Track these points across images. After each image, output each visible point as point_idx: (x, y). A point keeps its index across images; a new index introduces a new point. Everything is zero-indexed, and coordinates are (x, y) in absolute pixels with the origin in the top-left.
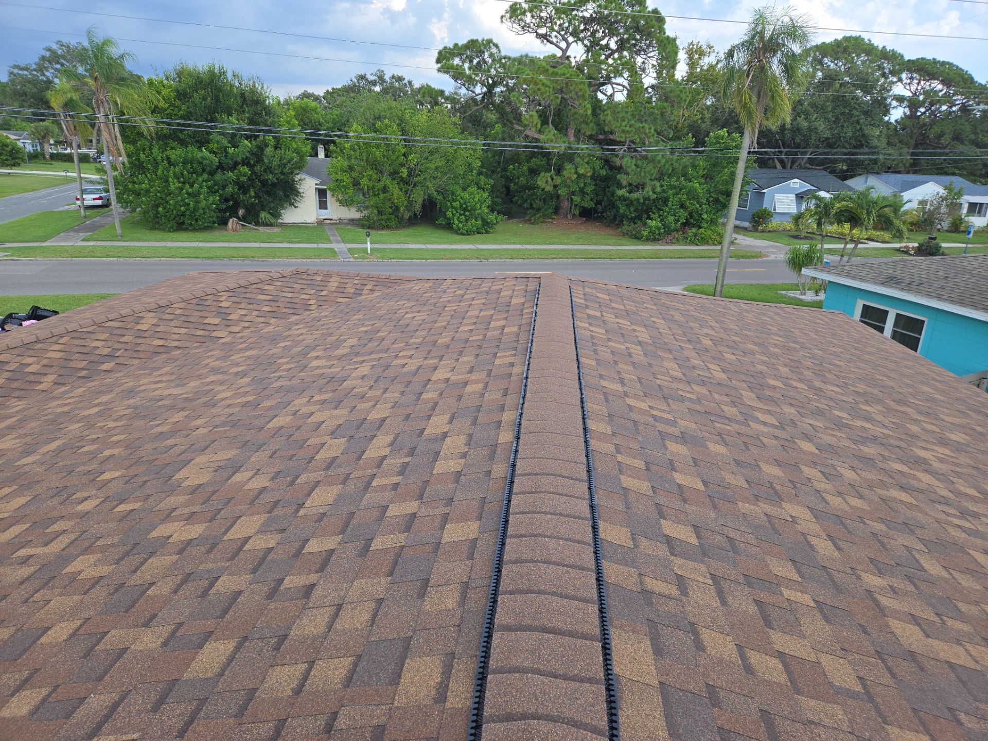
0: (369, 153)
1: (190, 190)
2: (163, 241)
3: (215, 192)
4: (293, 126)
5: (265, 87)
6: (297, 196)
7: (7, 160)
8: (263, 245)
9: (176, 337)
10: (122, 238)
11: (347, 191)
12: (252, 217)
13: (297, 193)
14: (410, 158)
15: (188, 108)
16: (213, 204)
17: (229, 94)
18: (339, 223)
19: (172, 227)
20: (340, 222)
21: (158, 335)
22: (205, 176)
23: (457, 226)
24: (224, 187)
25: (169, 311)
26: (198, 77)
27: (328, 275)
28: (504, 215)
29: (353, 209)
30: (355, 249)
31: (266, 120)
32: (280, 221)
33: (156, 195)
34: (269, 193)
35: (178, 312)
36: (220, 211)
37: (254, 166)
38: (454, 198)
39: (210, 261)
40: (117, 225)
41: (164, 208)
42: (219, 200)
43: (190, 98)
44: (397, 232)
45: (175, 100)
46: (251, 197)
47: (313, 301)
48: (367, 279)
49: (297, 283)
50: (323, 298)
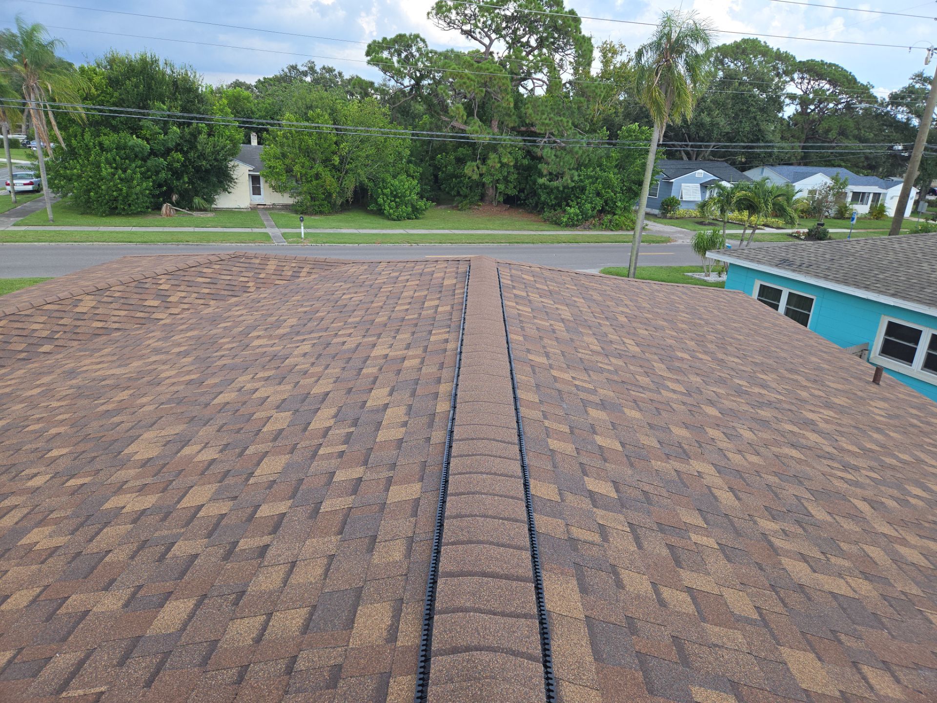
0: (301, 141)
1: (123, 175)
2: (95, 225)
3: (148, 178)
4: (227, 114)
5: (198, 76)
6: (231, 182)
8: (197, 230)
9: (116, 319)
10: (54, 222)
11: (281, 177)
12: (186, 203)
13: (231, 179)
14: (342, 146)
15: (120, 95)
16: (146, 189)
17: (162, 82)
18: (273, 209)
19: (104, 212)
20: (274, 207)
21: (98, 317)
22: (138, 162)
23: (388, 212)
24: (157, 173)
25: (107, 293)
26: (130, 65)
27: (266, 258)
28: (433, 202)
29: (286, 196)
30: (289, 233)
31: (199, 108)
32: (214, 206)
33: (88, 180)
34: (202, 179)
35: (117, 294)
36: (154, 196)
37: (187, 152)
38: (385, 185)
39: (144, 246)
40: (49, 211)
41: (96, 193)
42: (153, 186)
43: (123, 85)
44: (330, 217)
45: (106, 88)
46: (184, 183)
47: (251, 284)
48: (304, 262)
49: (235, 266)
50: (261, 281)
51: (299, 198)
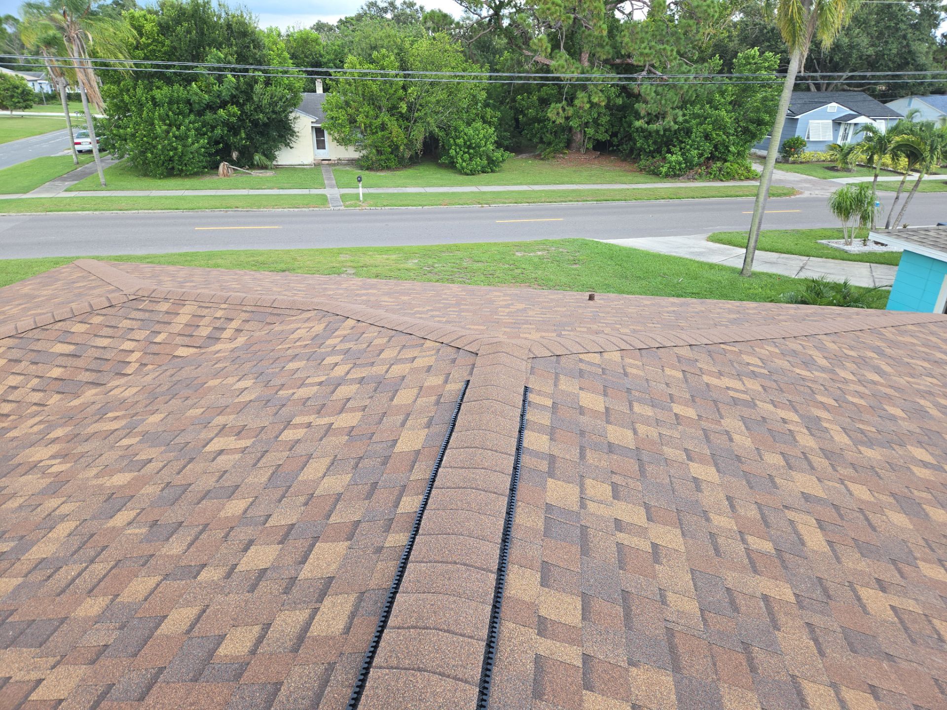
0: (365, 87)
2: (148, 190)
3: (204, 134)
4: (285, 59)
5: (253, 18)
6: (292, 136)
7: (19, 102)
8: (251, 192)
10: (106, 186)
11: (343, 129)
12: (246, 161)
13: (293, 133)
14: (410, 91)
15: (172, 43)
16: (202, 147)
17: (215, 26)
18: (338, 164)
19: (162, 174)
20: (339, 162)
22: (192, 117)
23: (461, 165)
24: (213, 128)
26: (181, 8)
28: (511, 152)
29: (351, 149)
30: (347, 194)
31: (255, 54)
32: (274, 163)
33: (142, 140)
34: (262, 134)
36: (210, 155)
37: (244, 104)
38: (458, 134)
39: (191, 213)
40: (100, 173)
41: (152, 153)
42: (208, 143)
43: (174, 31)
44: (398, 173)
45: (158, 35)
46: (242, 139)
47: (136, 355)
48: (239, 307)
49: (126, 318)
50: (155, 349)
51: (364, 152)
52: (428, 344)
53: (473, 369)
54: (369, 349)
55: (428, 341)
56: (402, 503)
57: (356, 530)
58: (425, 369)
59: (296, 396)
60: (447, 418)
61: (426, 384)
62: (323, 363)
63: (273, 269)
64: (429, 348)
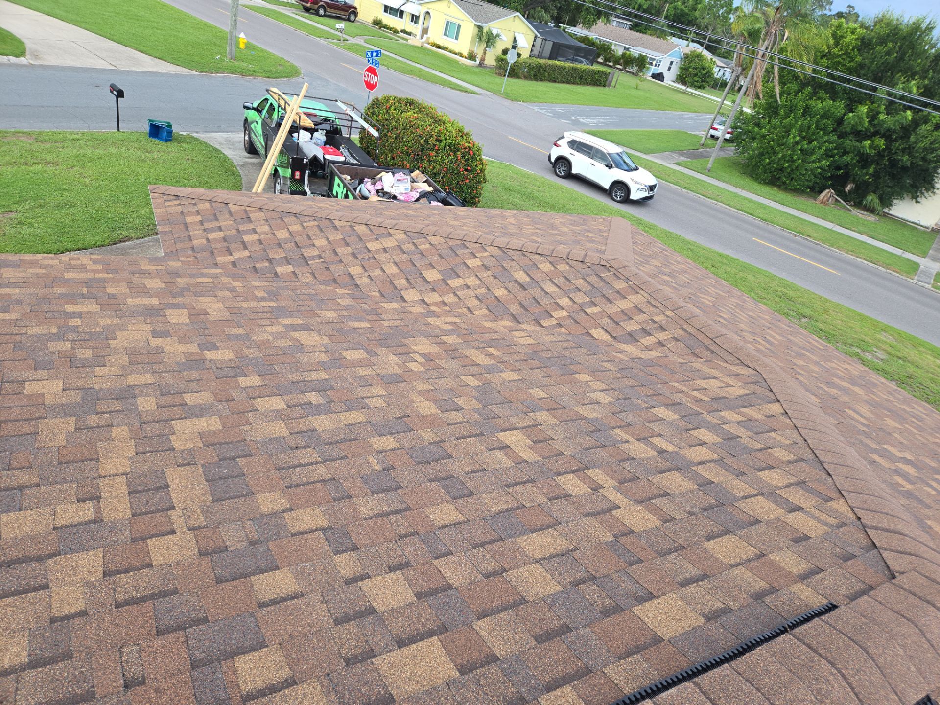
1: (806, 147)
2: (742, 188)
3: (833, 156)
6: (928, 190)
8: (836, 228)
9: (377, 273)
10: (709, 172)
12: (856, 197)
13: (930, 188)
15: (863, 60)
16: (820, 168)
17: (921, 54)
19: (764, 180)
21: (368, 262)
22: (833, 137)
24: (845, 153)
25: (419, 241)
26: (896, 28)
27: (638, 288)
32: (886, 210)
34: (893, 176)
35: (424, 247)
36: (823, 177)
37: (895, 141)
40: (712, 159)
42: (829, 166)
43: (871, 49)
45: (853, 50)
46: (867, 174)
47: (563, 313)
48: (681, 322)
49: (583, 278)
50: (580, 317)
52: (839, 506)
53: (863, 593)
54: (758, 454)
55: (842, 501)
56: (558, 692)
57: (482, 666)
58: (795, 535)
59: (624, 446)
60: (746, 631)
61: (772, 556)
62: (692, 432)
63: (795, 309)
64: (833, 510)
